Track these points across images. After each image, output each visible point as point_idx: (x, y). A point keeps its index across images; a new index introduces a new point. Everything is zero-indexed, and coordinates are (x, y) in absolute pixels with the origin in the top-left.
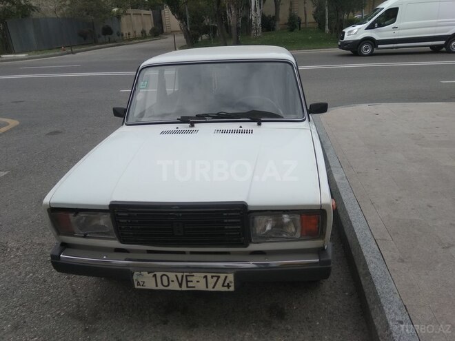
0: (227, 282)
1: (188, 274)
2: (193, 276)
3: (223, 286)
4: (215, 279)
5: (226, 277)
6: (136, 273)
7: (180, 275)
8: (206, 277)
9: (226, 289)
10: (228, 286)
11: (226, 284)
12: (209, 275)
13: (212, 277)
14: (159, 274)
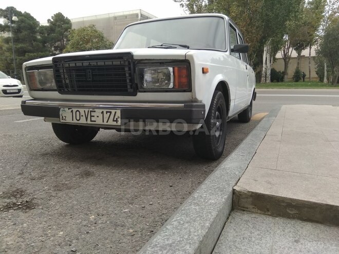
0: (116, 117)
1: (92, 110)
2: (95, 111)
3: (114, 121)
4: (109, 114)
5: (116, 112)
6: (61, 109)
7: (87, 110)
8: (102, 112)
9: (115, 123)
10: (117, 121)
11: (115, 119)
12: (105, 111)
13: (107, 112)
14: (74, 110)
